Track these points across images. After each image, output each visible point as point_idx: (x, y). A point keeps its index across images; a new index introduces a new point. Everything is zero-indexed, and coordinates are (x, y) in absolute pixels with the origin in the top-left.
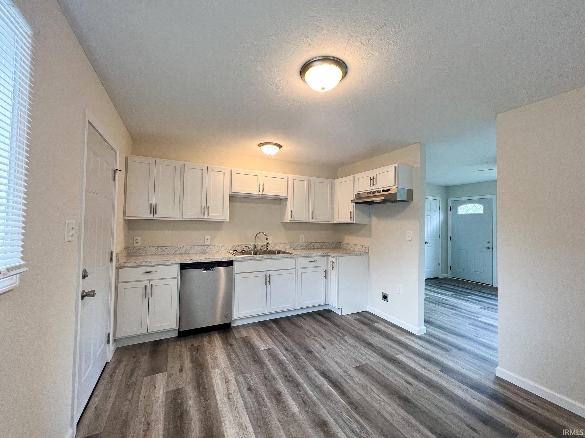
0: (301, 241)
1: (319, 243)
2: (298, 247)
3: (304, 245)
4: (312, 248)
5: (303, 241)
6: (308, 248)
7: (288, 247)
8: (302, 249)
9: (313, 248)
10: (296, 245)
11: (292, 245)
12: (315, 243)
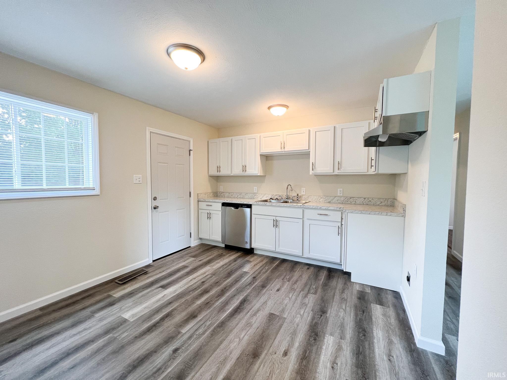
0: (339, 195)
1: (363, 198)
2: (334, 201)
3: (342, 199)
4: (353, 203)
5: (342, 195)
6: (347, 203)
7: (322, 199)
8: (339, 203)
9: (355, 204)
10: (331, 198)
11: (326, 198)
12: (357, 198)
